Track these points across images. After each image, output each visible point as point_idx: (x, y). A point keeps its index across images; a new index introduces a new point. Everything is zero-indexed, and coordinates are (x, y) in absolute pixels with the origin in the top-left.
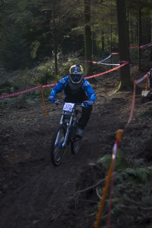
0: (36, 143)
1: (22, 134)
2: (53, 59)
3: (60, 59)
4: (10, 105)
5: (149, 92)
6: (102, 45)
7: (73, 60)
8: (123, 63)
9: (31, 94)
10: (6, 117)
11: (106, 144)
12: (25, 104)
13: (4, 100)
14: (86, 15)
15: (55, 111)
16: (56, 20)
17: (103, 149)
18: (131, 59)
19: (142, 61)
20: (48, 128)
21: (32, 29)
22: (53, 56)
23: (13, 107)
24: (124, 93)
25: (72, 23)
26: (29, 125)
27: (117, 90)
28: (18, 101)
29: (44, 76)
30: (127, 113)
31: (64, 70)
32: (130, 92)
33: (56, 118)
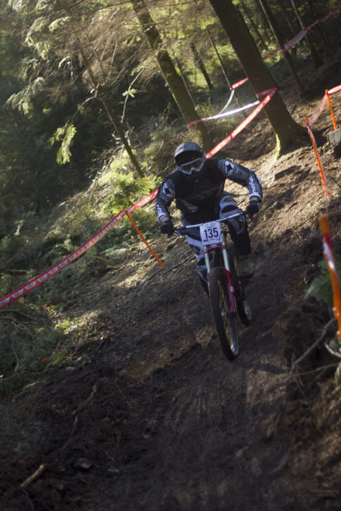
0: (168, 323)
1: (131, 319)
2: (120, 149)
3: (134, 143)
4: (78, 277)
6: (204, 78)
7: (161, 133)
8: (265, 96)
9: (109, 236)
10: (83, 301)
11: (304, 265)
12: (109, 261)
13: (62, 272)
14: (148, 33)
15: (173, 250)
18: (276, 81)
19: (302, 75)
20: (177, 286)
21: (47, 108)
22: (117, 143)
23: (86, 278)
24: (292, 156)
25: (128, 60)
26: (136, 296)
27: (277, 154)
28: (91, 262)
29: (118, 190)
30: (318, 190)
31: (152, 163)
32: (306, 148)
33: (183, 261)
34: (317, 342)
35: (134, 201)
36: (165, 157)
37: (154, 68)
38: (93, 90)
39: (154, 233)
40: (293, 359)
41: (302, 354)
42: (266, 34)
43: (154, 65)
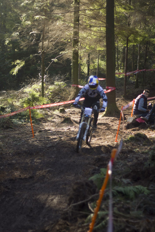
1: (10, 153)
2: (39, 81)
3: (47, 81)
5: (134, 119)
6: (87, 70)
7: (60, 83)
8: (109, 89)
9: (17, 114)
11: (93, 166)
12: (12, 124)
14: (74, 40)
15: (41, 133)
16: (45, 43)
17: (90, 170)
18: (116, 85)
19: (128, 88)
20: (36, 149)
21: (17, 49)
22: (39, 78)
24: (109, 119)
25: (61, 47)
26: (17, 144)
27: (103, 115)
28: (5, 121)
29: (30, 97)
30: (113, 138)
32: (116, 118)
33: (43, 139)
34: (86, 200)
35: (35, 105)
36: (56, 94)
37: (70, 56)
38: (40, 51)
39: (37, 122)
40: (72, 202)
41: (77, 202)
42: (121, 64)
43: (70, 54)
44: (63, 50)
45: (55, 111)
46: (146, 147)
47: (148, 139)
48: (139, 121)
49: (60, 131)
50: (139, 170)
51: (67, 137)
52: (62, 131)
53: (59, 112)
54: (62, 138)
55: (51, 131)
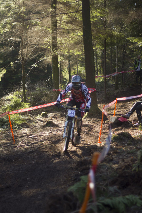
2: (22, 88)
3: (29, 88)
5: (117, 118)
7: (41, 89)
11: (75, 171)
14: (53, 45)
15: (22, 138)
16: (24, 50)
17: (72, 175)
19: (108, 90)
20: (15, 155)
22: (22, 85)
24: (91, 120)
25: (40, 53)
27: (85, 117)
29: (12, 103)
31: (32, 99)
32: (98, 119)
33: (24, 144)
36: (38, 99)
37: (50, 61)
38: (20, 58)
39: (19, 127)
44: (43, 55)
45: (37, 116)
46: (131, 146)
47: (132, 138)
48: (121, 121)
49: (42, 135)
50: (127, 174)
51: (48, 140)
52: (44, 135)
53: (41, 117)
54: (43, 142)
55: (32, 136)
